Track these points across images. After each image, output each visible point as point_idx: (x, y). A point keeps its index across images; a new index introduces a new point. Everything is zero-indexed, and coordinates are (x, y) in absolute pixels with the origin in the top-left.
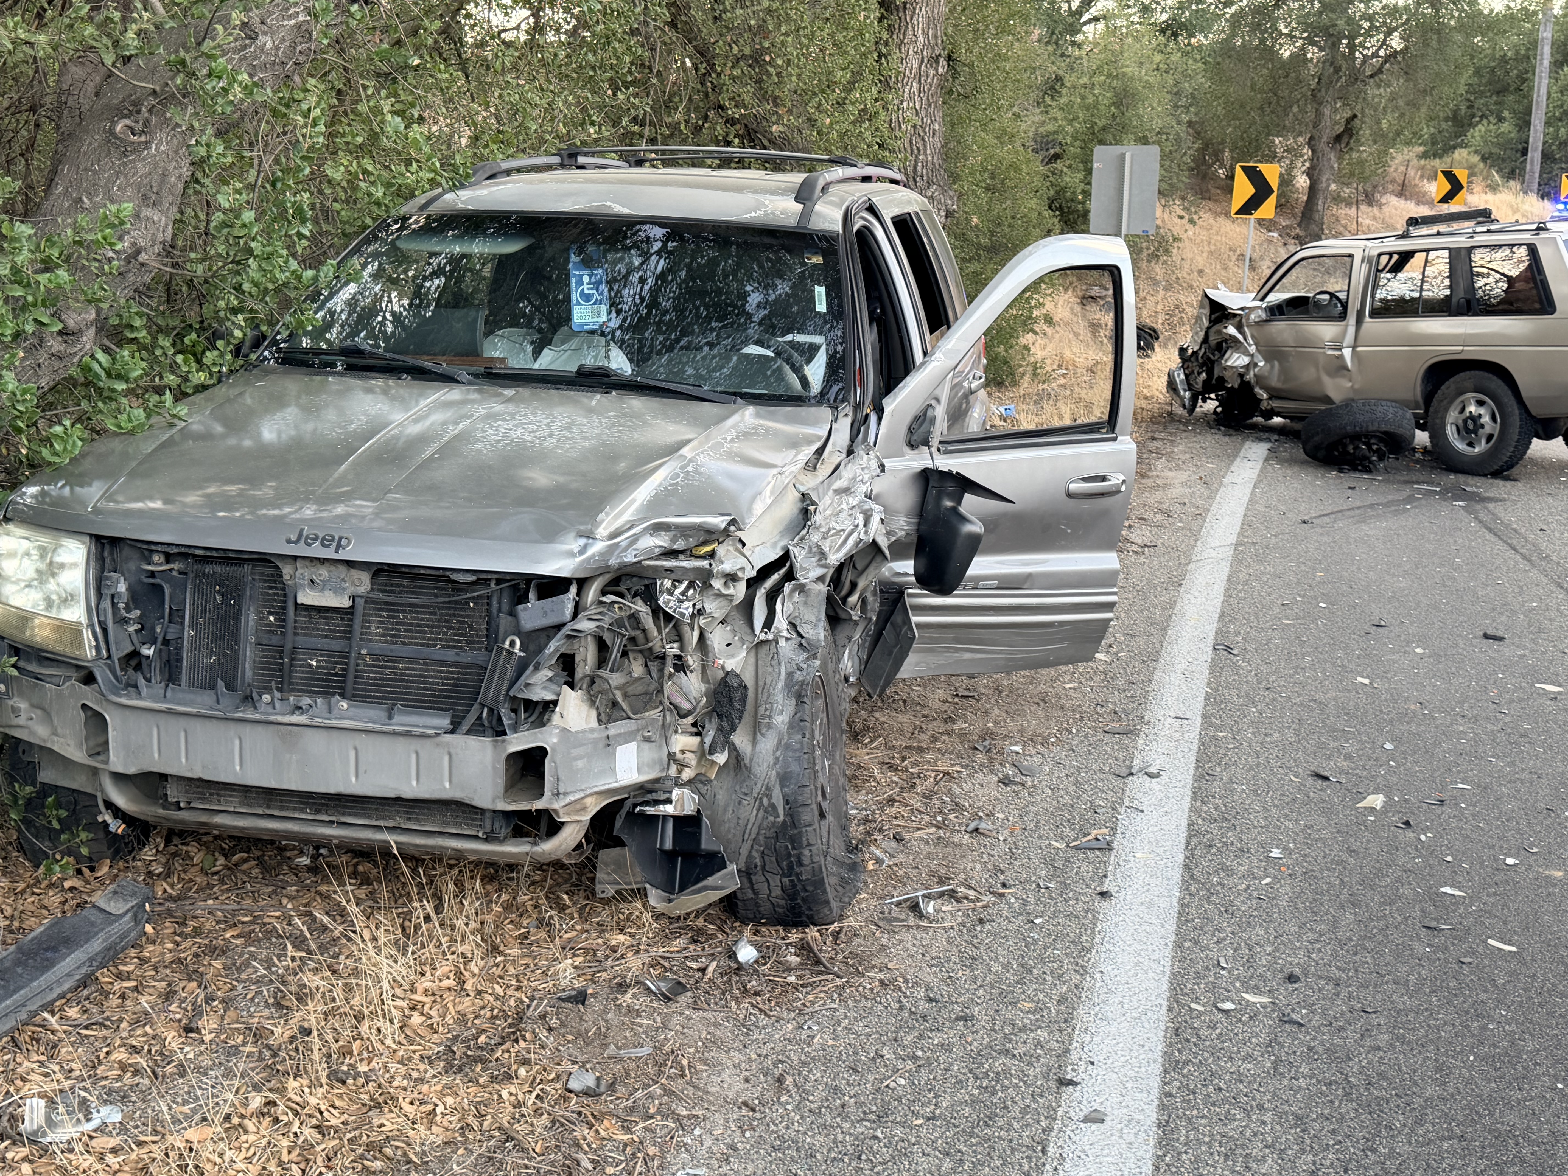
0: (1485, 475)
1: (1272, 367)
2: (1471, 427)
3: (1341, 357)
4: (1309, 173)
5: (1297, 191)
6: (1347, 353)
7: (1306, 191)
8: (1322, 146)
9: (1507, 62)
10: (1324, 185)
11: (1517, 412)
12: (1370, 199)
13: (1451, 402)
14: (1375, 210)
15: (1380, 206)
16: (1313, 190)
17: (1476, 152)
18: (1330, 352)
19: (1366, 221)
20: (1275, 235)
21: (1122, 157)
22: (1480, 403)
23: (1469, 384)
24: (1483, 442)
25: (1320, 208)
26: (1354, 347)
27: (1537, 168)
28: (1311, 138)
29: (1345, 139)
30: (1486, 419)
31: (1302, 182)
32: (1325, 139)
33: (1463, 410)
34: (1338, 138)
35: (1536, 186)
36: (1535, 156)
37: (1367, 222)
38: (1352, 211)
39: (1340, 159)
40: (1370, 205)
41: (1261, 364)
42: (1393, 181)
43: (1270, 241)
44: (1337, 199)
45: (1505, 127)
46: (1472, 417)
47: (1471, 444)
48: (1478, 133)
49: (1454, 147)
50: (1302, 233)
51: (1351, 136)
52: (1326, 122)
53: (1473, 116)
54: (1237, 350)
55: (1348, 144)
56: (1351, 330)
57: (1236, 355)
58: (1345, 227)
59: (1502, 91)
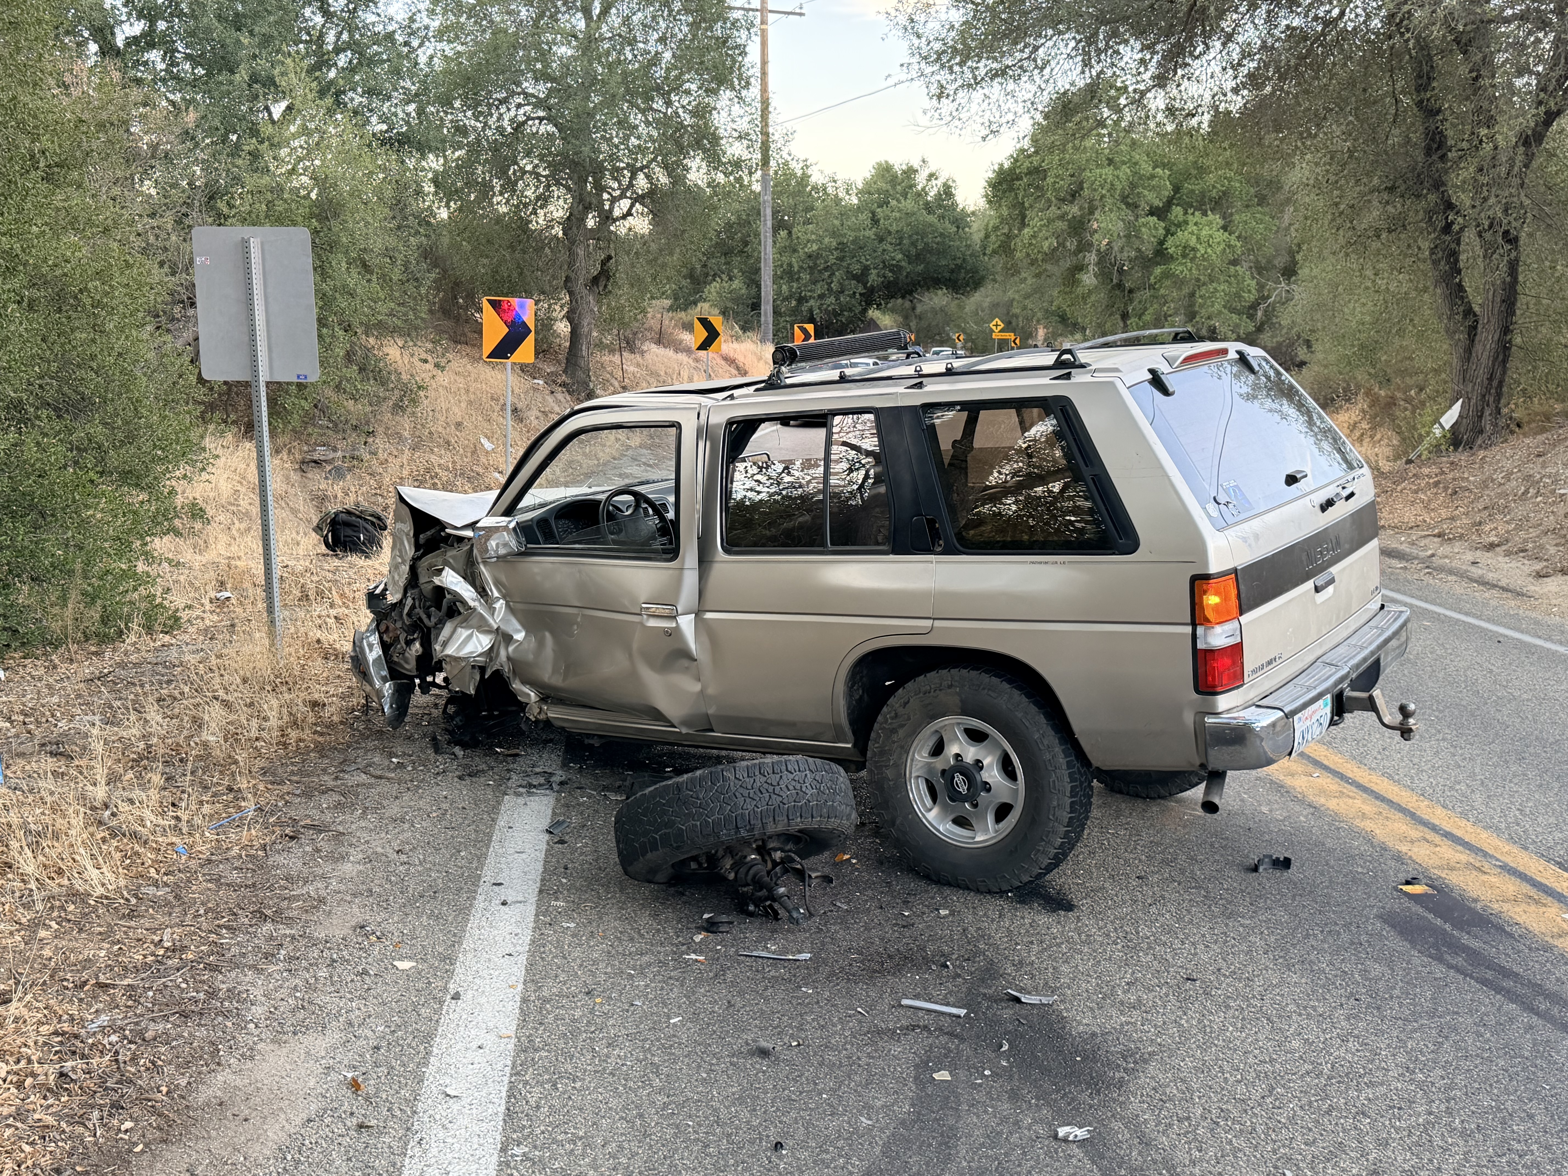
0: (1002, 893)
1: (541, 643)
2: (963, 789)
3: (675, 634)
4: (569, 317)
5: (559, 336)
6: (686, 623)
7: (568, 335)
8: (580, 287)
9: (732, 227)
10: (586, 329)
11: (1062, 760)
12: (630, 345)
13: (914, 733)
14: (638, 357)
15: (642, 353)
16: (575, 334)
17: (716, 306)
18: (652, 623)
19: (630, 368)
20: (541, 382)
21: (245, 245)
22: (976, 736)
23: (951, 698)
24: (990, 819)
25: (584, 353)
26: (699, 613)
27: (770, 320)
28: (568, 279)
29: (602, 283)
30: (992, 774)
31: (563, 328)
32: (581, 281)
33: (938, 749)
34: (595, 280)
35: (771, 337)
36: (767, 308)
37: (632, 369)
38: (616, 358)
39: (599, 302)
40: (632, 351)
41: (520, 636)
42: (650, 329)
43: (535, 389)
44: (600, 346)
45: (736, 284)
46: (960, 765)
47: (961, 822)
48: (713, 289)
49: (695, 303)
50: (568, 381)
51: (608, 279)
52: (581, 262)
53: (707, 275)
54: (465, 623)
55: (606, 286)
56: (691, 578)
57: (463, 633)
58: (611, 374)
59: (727, 253)
